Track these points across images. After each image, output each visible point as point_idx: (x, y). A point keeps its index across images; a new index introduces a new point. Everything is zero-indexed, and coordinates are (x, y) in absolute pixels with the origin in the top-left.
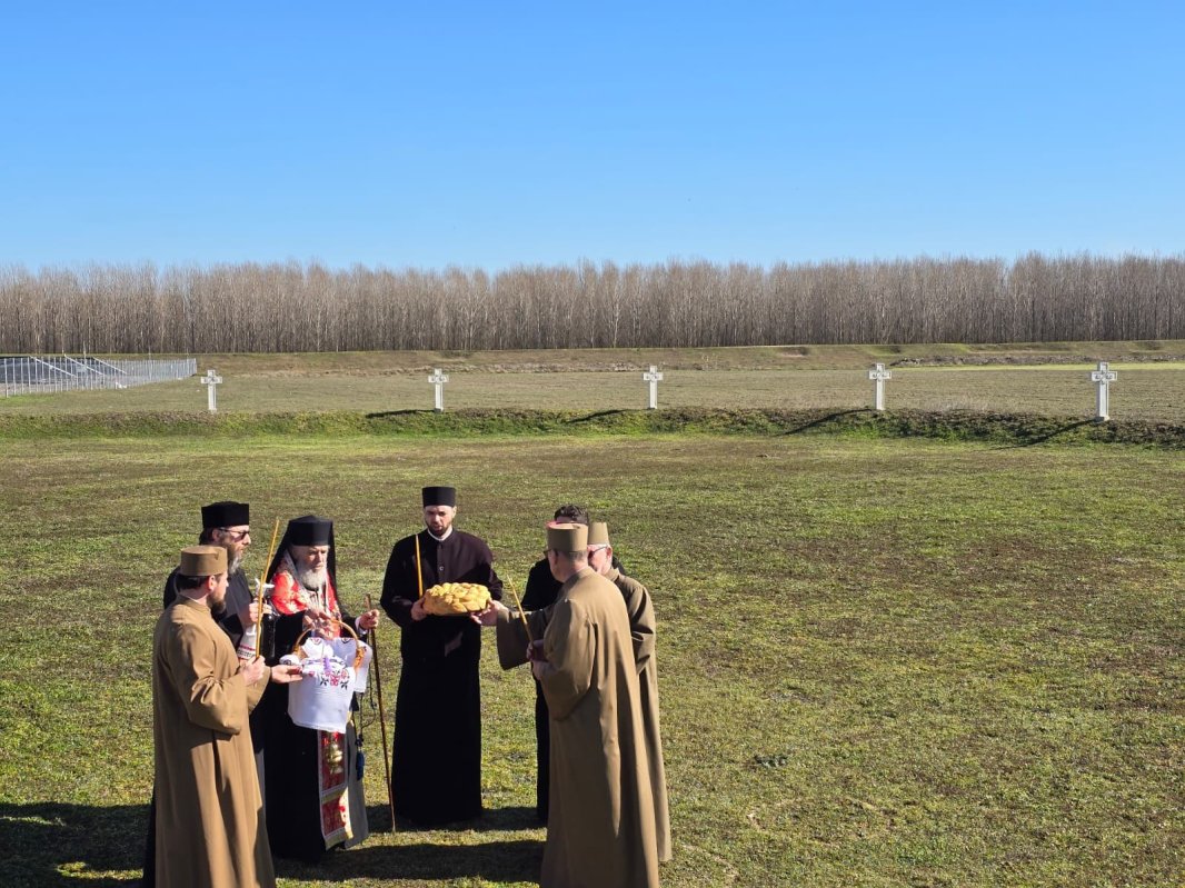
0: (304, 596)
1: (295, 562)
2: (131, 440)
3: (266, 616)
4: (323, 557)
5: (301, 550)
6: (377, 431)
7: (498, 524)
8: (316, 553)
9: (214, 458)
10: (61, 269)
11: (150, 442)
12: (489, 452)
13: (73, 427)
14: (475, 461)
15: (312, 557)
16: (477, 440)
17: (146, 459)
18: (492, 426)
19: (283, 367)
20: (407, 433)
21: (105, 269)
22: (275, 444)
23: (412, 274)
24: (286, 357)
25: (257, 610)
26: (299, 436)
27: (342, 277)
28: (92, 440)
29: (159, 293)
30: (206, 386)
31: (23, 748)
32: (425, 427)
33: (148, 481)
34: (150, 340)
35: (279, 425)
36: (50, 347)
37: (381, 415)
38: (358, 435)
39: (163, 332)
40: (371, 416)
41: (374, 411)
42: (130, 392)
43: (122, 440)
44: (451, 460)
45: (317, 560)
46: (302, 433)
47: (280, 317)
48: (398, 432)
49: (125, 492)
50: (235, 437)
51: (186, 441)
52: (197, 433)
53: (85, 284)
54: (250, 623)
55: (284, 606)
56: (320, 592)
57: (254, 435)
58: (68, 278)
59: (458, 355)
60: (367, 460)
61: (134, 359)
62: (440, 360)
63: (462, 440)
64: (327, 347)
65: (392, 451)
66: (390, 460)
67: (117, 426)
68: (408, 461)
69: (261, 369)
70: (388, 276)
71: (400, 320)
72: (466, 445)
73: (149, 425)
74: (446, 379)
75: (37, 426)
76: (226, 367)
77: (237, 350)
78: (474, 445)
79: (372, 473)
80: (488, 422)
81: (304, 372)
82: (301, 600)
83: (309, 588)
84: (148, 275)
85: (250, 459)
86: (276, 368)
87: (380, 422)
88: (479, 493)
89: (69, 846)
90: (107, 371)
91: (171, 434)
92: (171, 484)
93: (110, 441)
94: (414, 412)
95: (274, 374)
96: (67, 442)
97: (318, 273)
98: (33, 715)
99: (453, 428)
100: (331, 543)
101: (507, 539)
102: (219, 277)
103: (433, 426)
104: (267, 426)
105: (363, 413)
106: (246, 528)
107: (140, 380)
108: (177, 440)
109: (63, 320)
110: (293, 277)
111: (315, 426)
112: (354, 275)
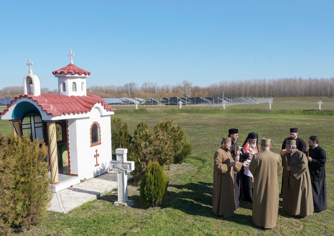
0: (251, 149)
1: (250, 142)
2: (254, 114)
3: (240, 154)
4: (256, 141)
5: (251, 140)
6: (305, 114)
7: (322, 136)
8: (254, 140)
9: (267, 118)
10: (248, 80)
11: (257, 115)
12: (329, 120)
13: (243, 111)
14: (325, 122)
15: (253, 141)
16: (328, 117)
17: (255, 118)
18: (332, 114)
19: (291, 100)
20: (312, 115)
21: (256, 80)
22: (282, 116)
23: (322, 79)
24: (292, 98)
25: (239, 152)
26: (288, 115)
27: (306, 80)
28: (246, 114)
29: (267, 85)
30: (269, 104)
31: (206, 171)
32: (316, 114)
33: (253, 122)
34: (264, 94)
35: (283, 112)
36: (245, 96)
37: (306, 111)
38: (301, 115)
39: (267, 92)
40: (304, 111)
41: (305, 110)
42: (258, 104)
43: (252, 114)
44: (319, 121)
45: (254, 142)
46: (288, 114)
47: (291, 89)
48: (310, 114)
49: (247, 124)
50: (274, 114)
51: (264, 115)
52: (266, 113)
53: (253, 83)
54: (237, 155)
55: (247, 151)
56: (254, 148)
57: (278, 114)
58: (249, 82)
59: (332, 97)
60: (300, 120)
61: (261, 98)
62: (327, 99)
63: (324, 117)
64: (301, 95)
65: (306, 119)
66: (305, 120)
67: (251, 111)
68: (309, 121)
69: (286, 100)
70: (316, 80)
71: (318, 90)
72: (325, 118)
73: (257, 111)
74: (322, 103)
75: (237, 111)
76: (279, 100)
77: (282, 96)
78: (326, 118)
79: (299, 123)
80: (331, 113)
81: (295, 101)
82: (250, 150)
83: (252, 147)
84: (265, 81)
85: (275, 119)
86: (289, 100)
87: (306, 112)
88: (321, 129)
89: (207, 191)
90: (255, 100)
91: (262, 113)
92: (256, 123)
93: (249, 114)
94: (314, 110)
95: (289, 101)
96: (242, 114)
97: (301, 80)
98: (211, 166)
99: (323, 114)
100: (257, 138)
101: (323, 140)
102: (279, 81)
103: (318, 113)
104: (281, 112)
105: (302, 110)
106: (237, 134)
107: (261, 102)
108: (262, 114)
109: (248, 90)
110: (295, 81)
111: (292, 113)
112: (309, 80)
